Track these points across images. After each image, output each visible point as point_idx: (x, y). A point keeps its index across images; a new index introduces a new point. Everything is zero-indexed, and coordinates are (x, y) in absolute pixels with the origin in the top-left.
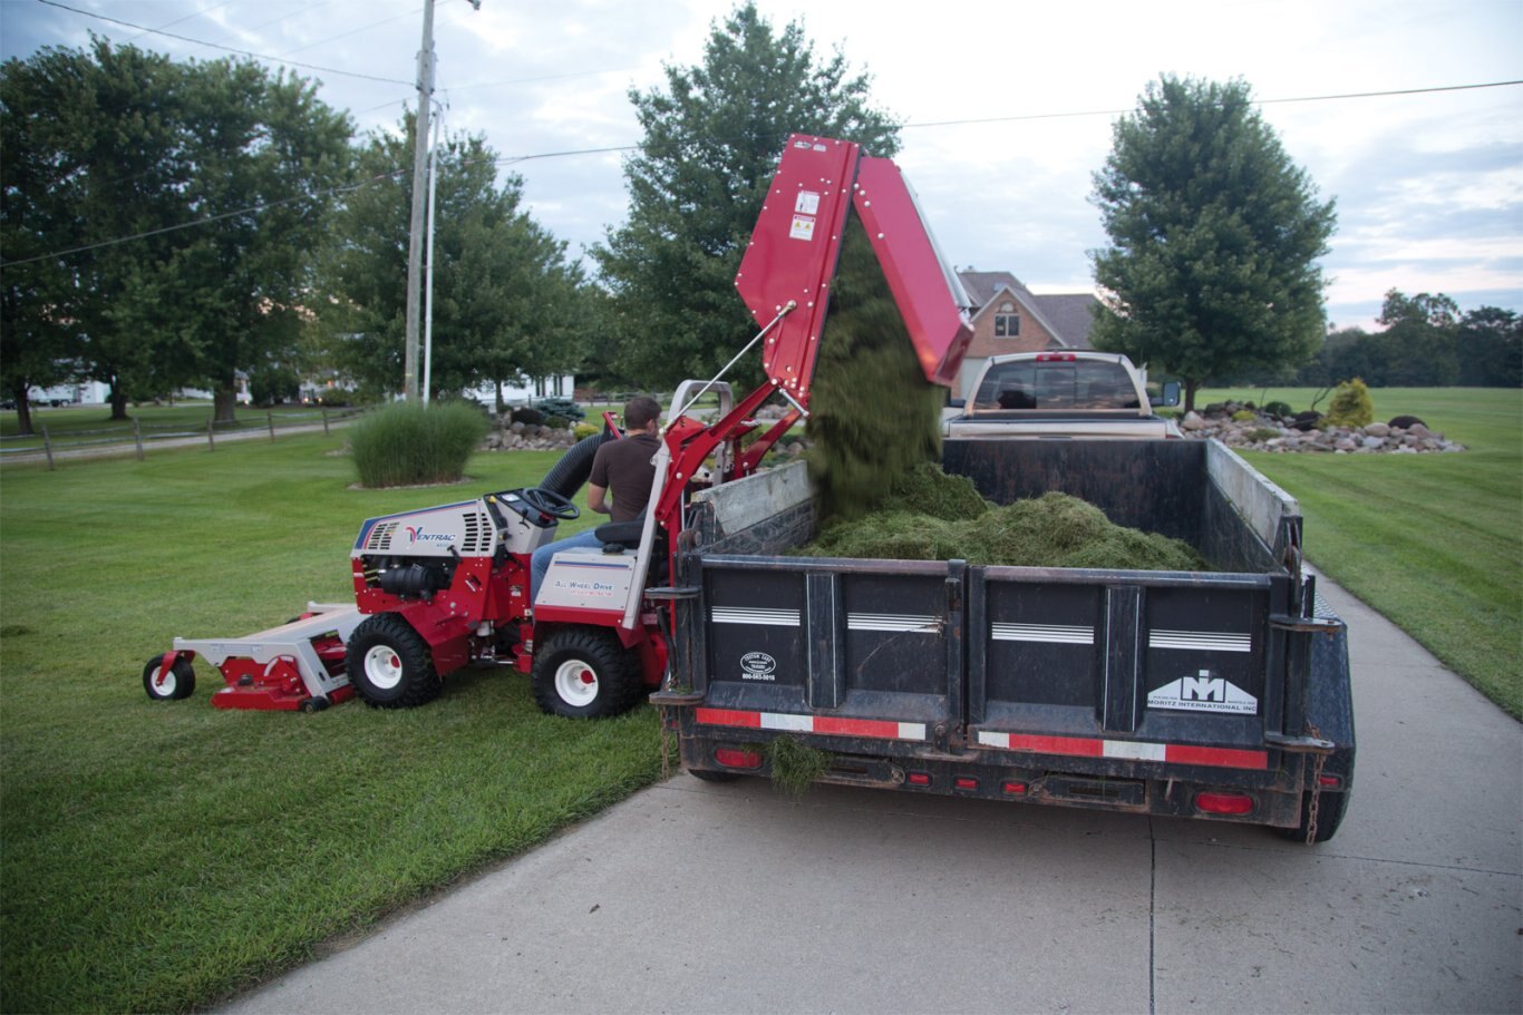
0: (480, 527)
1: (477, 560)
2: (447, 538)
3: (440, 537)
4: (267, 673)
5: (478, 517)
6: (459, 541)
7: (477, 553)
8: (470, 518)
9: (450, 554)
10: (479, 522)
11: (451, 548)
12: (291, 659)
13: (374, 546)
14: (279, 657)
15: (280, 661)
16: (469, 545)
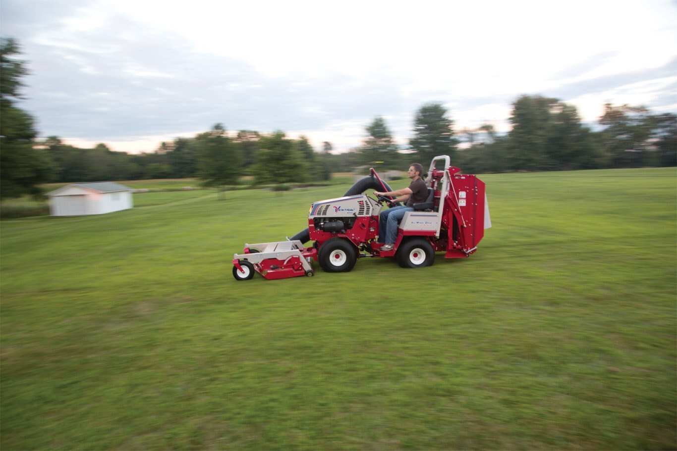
0: (365, 206)
1: (364, 218)
2: (351, 210)
3: (348, 210)
4: (285, 263)
5: (365, 202)
6: (357, 211)
7: (365, 215)
8: (361, 203)
9: (354, 216)
10: (365, 204)
11: (354, 214)
12: (297, 257)
13: (319, 214)
14: (292, 256)
15: (293, 257)
16: (361, 212)
